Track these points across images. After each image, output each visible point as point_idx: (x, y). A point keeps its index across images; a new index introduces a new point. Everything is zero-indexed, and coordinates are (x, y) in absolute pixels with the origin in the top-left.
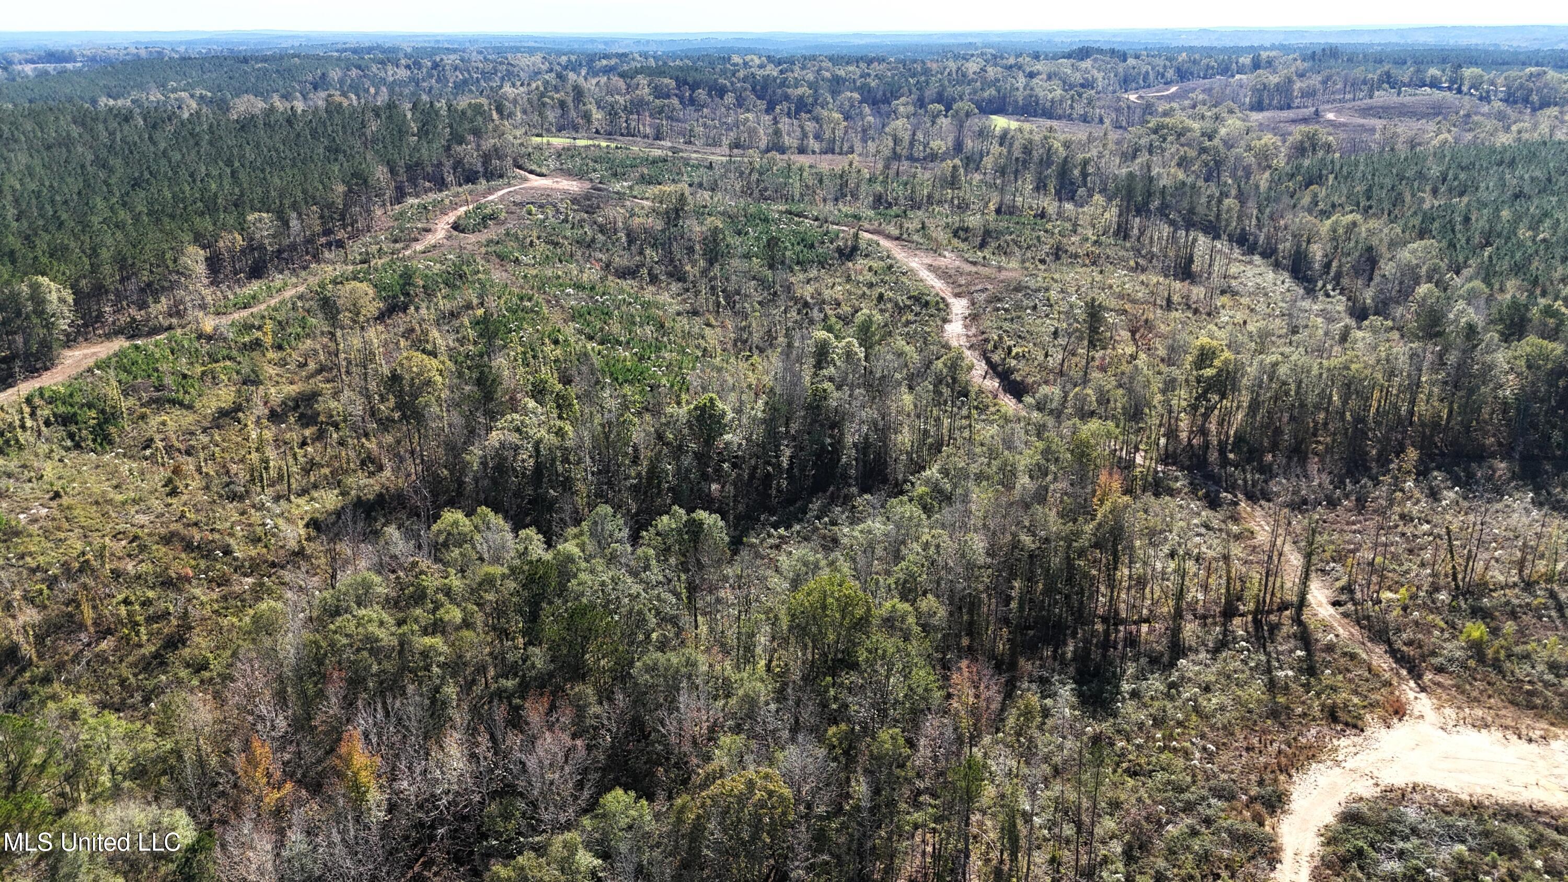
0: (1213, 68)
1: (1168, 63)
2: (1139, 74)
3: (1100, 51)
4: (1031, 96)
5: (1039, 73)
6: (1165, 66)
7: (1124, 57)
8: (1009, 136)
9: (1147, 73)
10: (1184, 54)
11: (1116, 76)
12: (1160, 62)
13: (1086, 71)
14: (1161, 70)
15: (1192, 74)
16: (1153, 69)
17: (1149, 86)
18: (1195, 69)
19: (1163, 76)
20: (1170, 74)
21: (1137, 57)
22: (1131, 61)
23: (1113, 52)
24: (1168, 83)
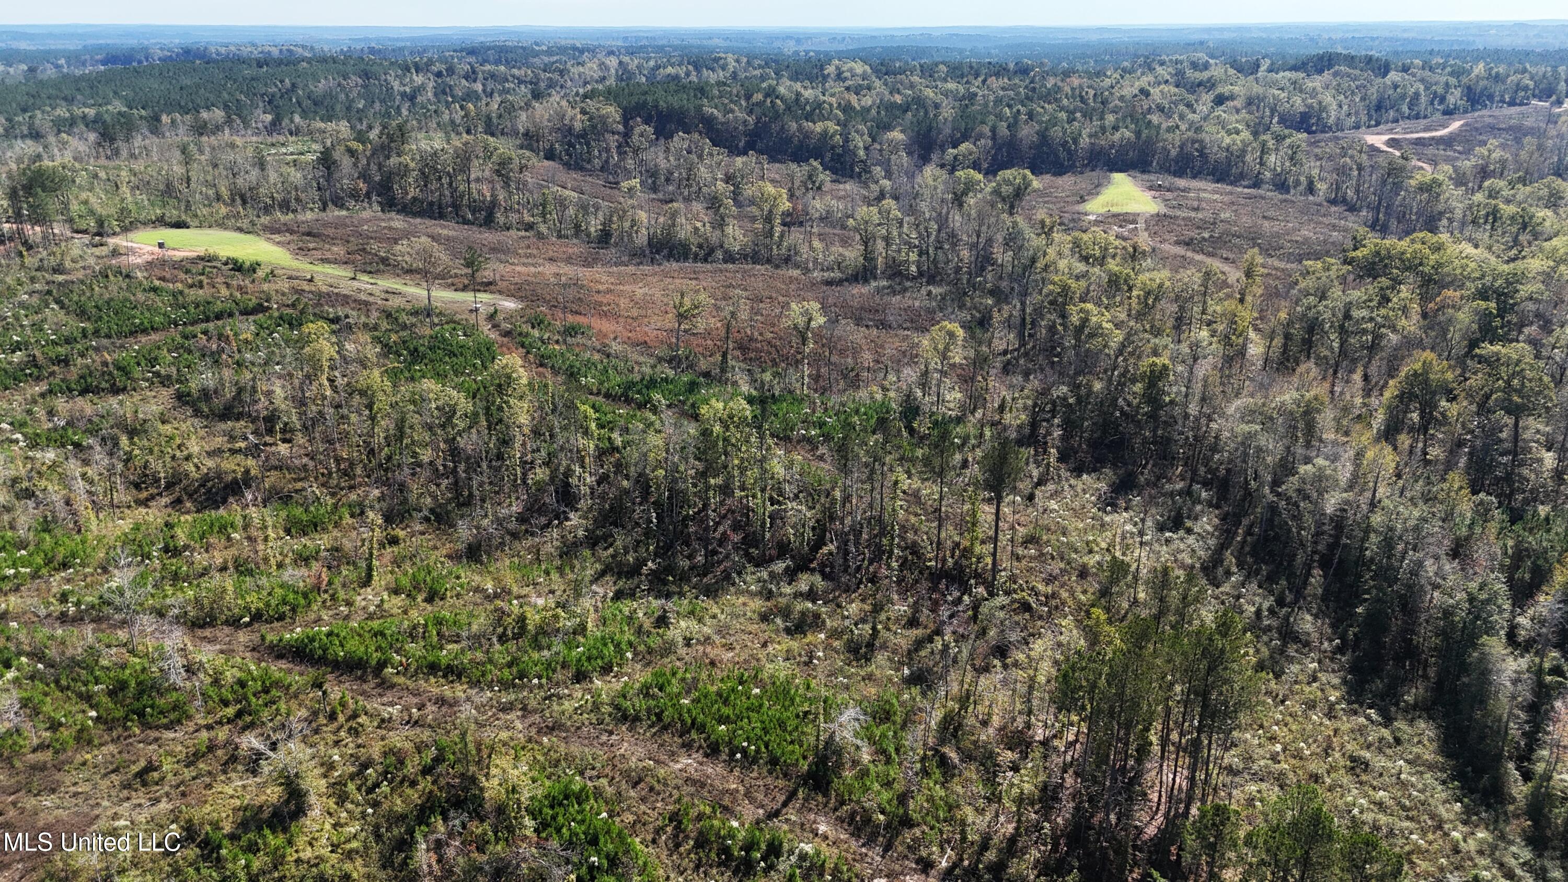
0: (1526, 88)
1: (1453, 81)
2: (1403, 97)
3: (1350, 60)
4: (1194, 141)
5: (1232, 97)
6: (1447, 85)
7: (1384, 69)
8: (1040, 265)
9: (1417, 95)
10: (1481, 65)
11: (1363, 99)
12: (1442, 78)
13: (1314, 93)
14: (1440, 90)
15: (1491, 97)
16: (1427, 89)
17: (1417, 117)
18: (1497, 89)
19: (1443, 100)
20: (1455, 97)
21: (1405, 69)
22: (1393, 76)
23: (1369, 60)
24: (1449, 113)
